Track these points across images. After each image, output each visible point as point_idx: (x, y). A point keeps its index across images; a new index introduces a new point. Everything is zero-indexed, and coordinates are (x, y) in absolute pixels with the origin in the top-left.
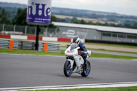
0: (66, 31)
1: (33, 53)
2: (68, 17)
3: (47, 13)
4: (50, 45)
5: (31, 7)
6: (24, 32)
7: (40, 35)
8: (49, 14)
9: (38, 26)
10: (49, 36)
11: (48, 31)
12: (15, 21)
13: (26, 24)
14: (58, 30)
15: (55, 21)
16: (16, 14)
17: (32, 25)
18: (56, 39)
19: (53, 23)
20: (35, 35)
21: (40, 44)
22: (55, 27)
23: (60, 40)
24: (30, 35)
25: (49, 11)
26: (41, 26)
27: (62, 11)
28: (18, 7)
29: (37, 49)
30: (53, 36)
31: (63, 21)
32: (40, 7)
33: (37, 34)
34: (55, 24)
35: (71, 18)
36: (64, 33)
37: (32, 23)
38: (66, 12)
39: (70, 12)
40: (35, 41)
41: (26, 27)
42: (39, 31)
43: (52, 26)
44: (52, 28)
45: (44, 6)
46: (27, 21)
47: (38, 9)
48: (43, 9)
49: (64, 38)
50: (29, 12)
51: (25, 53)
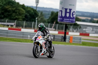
0: (86, 28)
1: (62, 44)
2: (87, 18)
3: (73, 15)
5: (61, 11)
6: (56, 29)
7: (67, 31)
8: (74, 16)
9: (66, 25)
10: (73, 32)
11: (73, 28)
12: (49, 21)
13: (57, 23)
14: (80, 28)
15: (78, 21)
16: (50, 16)
18: (78, 34)
19: (77, 22)
20: (64, 31)
21: (67, 37)
22: (78, 25)
23: (81, 34)
24: (60, 31)
25: (74, 13)
26: (68, 25)
27: (83, 14)
29: (65, 41)
30: (76, 32)
31: (84, 21)
32: (68, 11)
33: (65, 30)
34: (78, 23)
35: (90, 18)
36: (84, 29)
37: (62, 23)
38: (86, 14)
39: (88, 14)
40: (63, 35)
41: (57, 25)
42: (66, 28)
43: (76, 25)
44: (76, 26)
45: (70, 10)
46: (58, 21)
47: (66, 12)
48: (70, 13)
49: (84, 33)
50: (59, 14)
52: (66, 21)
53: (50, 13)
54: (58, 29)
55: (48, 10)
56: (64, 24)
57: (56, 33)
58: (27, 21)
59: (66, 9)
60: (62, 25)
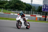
7: (47, 16)
9: (46, 13)
12: (38, 11)
13: (42, 12)
16: (38, 8)
20: (45, 16)
21: (47, 19)
24: (43, 16)
26: (47, 13)
28: (39, 6)
37: (44, 12)
40: (45, 18)
41: (42, 13)
46: (42, 11)
50: (43, 7)
51: (41, 22)
53: (38, 7)
54: (42, 15)
55: (37, 5)
56: (45, 12)
57: (41, 16)
58: (27, 11)
59: (46, 5)
60: (44, 13)
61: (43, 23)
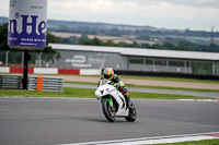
0: (71, 58)
2: (73, 35)
3: (40, 29)
4: (48, 81)
5: (15, 22)
6: (4, 62)
7: (30, 66)
8: (43, 31)
9: (26, 51)
10: (44, 67)
11: (43, 58)
13: (7, 48)
14: (59, 57)
15: (54, 42)
17: (17, 50)
18: (55, 71)
19: (50, 45)
21: (30, 79)
22: (54, 51)
23: (61, 72)
24: (13, 66)
25: (43, 26)
26: (32, 51)
27: (64, 26)
29: (25, 87)
30: (50, 67)
31: (66, 41)
33: (26, 64)
34: (54, 46)
35: (79, 36)
36: (68, 61)
38: (70, 27)
39: (76, 27)
40: (22, 75)
42: (28, 58)
43: (48, 51)
44: (49, 54)
46: (8, 43)
47: (25, 24)
48: (33, 24)
49: (67, 68)
50: (11, 29)
51: (6, 94)
52: (26, 44)
54: (10, 61)
56: (21, 50)
59: (25, 18)
60: (18, 54)
61: (15, 97)
